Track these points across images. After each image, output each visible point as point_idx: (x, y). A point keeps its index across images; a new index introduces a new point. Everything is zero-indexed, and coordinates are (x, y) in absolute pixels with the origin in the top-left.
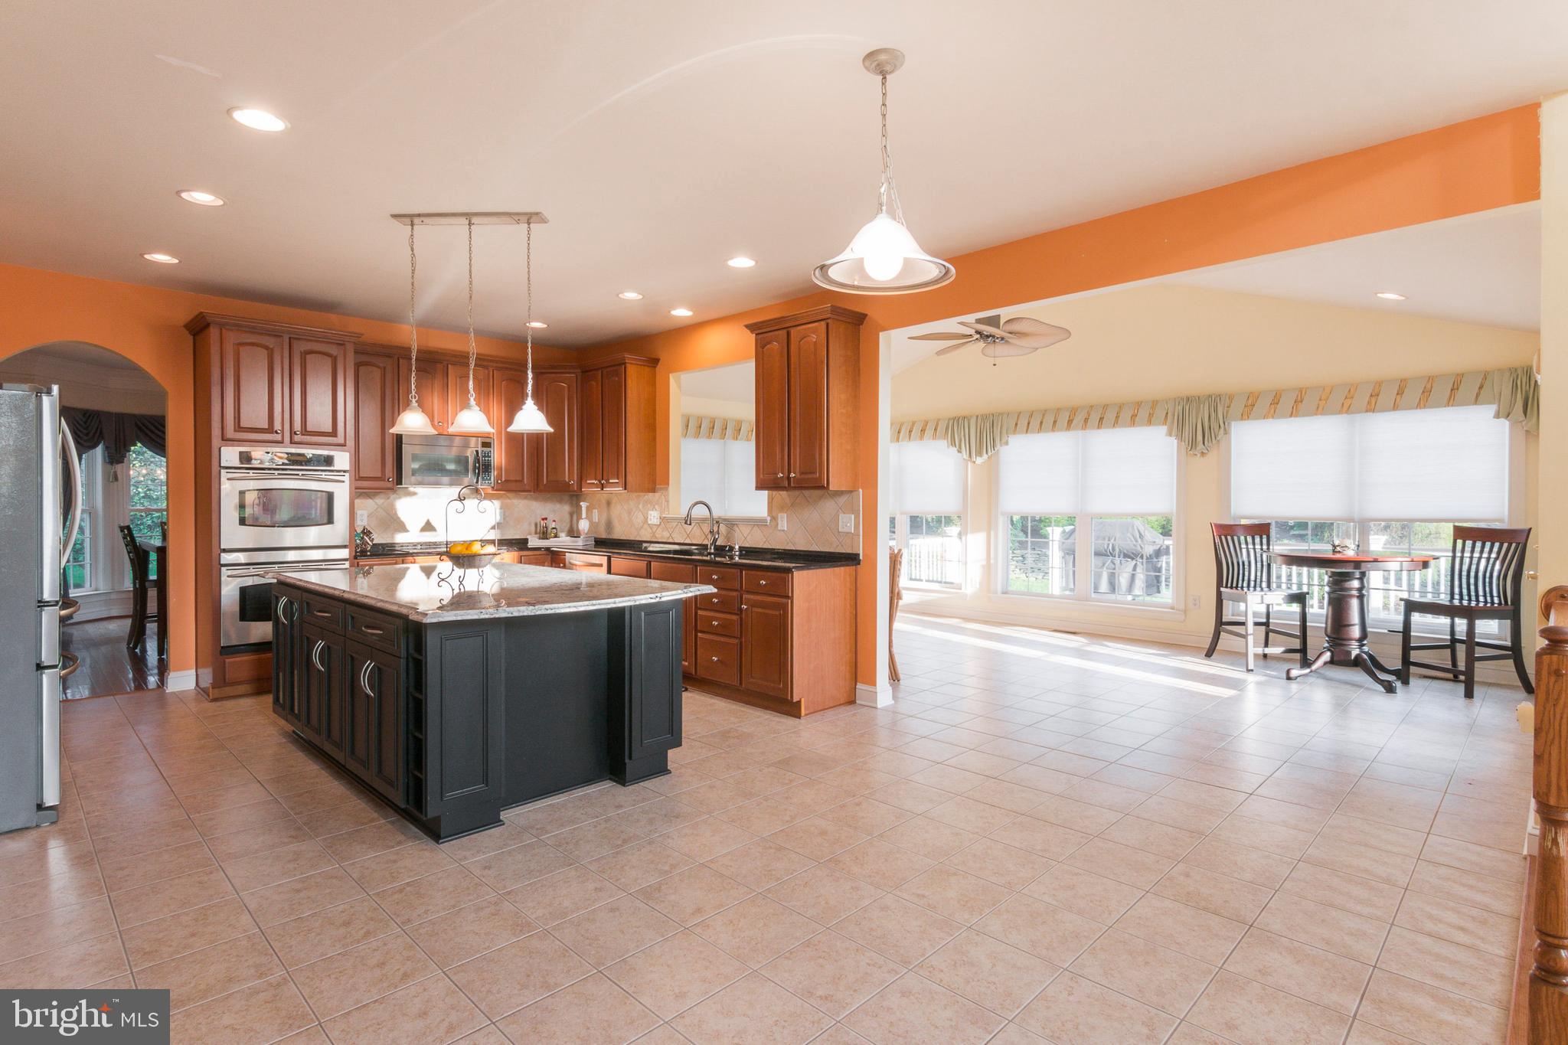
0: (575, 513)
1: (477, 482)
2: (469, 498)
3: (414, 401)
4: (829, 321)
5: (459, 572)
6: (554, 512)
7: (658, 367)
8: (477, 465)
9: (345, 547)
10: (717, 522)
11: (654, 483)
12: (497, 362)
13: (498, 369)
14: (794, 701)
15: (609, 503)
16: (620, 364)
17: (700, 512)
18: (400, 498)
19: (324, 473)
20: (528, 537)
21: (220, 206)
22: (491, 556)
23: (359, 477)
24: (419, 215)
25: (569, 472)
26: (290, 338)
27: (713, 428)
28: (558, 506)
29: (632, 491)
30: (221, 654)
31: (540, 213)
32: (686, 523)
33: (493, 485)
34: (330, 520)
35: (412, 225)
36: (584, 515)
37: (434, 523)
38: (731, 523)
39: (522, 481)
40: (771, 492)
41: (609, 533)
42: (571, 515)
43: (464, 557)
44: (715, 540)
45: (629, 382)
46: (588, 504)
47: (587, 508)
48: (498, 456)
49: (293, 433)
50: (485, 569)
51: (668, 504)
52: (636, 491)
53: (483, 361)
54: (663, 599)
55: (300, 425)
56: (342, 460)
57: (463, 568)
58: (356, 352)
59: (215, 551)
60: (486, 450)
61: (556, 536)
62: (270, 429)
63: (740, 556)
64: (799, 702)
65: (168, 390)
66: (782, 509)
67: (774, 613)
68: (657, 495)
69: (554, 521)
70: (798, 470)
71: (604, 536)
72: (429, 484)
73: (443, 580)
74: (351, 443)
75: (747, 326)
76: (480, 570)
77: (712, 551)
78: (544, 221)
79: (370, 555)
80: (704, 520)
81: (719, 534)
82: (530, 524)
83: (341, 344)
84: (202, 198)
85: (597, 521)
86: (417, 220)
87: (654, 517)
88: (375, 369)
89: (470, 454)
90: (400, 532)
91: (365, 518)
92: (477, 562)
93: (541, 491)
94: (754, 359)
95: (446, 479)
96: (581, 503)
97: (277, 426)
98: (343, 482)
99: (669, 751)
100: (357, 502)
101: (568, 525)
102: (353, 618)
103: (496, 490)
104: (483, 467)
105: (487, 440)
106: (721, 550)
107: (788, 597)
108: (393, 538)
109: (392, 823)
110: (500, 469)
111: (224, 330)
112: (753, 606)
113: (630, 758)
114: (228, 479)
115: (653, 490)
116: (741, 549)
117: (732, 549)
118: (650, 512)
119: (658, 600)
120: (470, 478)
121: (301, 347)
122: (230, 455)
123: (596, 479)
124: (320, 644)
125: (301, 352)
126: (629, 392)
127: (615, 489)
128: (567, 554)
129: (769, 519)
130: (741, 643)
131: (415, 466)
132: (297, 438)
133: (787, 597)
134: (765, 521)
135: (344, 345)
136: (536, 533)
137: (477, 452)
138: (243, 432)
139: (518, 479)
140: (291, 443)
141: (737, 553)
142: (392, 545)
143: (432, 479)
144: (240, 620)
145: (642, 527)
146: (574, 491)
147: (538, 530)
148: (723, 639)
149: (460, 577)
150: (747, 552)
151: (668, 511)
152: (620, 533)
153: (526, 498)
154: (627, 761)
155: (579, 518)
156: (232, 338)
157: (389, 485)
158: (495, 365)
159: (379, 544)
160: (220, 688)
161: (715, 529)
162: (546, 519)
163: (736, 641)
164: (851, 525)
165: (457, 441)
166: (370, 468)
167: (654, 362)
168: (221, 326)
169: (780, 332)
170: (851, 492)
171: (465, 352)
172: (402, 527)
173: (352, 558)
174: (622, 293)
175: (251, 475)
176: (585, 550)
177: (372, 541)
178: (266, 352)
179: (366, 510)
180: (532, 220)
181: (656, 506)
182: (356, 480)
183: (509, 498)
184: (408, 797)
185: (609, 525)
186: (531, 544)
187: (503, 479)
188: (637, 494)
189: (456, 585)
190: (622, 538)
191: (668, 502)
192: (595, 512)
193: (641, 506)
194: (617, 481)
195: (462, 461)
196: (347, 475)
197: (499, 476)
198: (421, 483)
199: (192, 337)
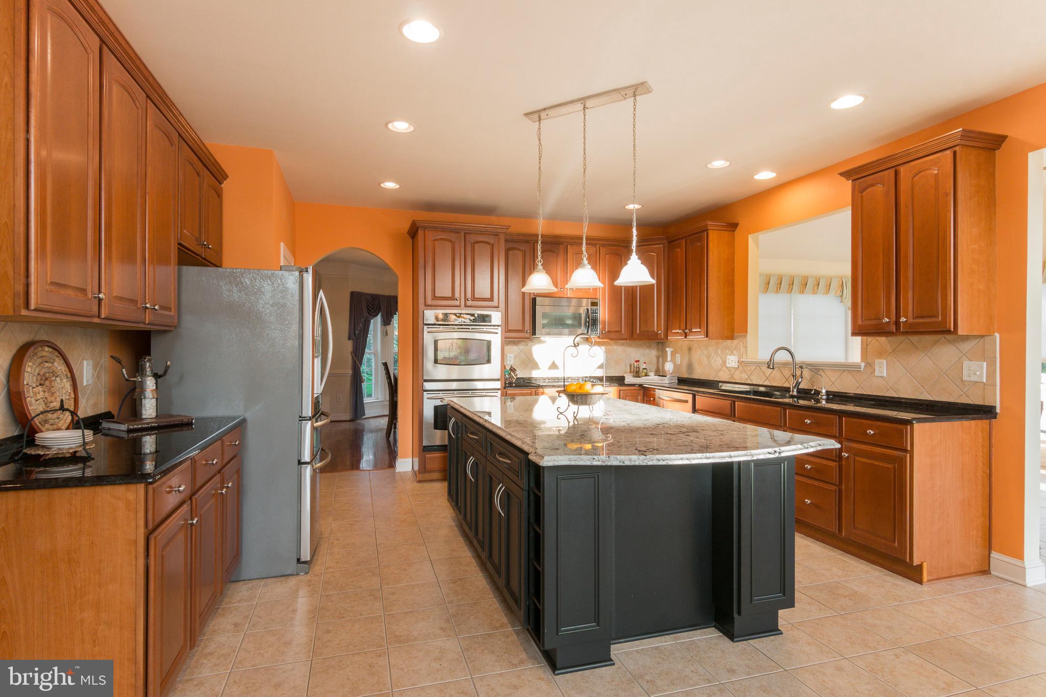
0: (662, 356)
1: (587, 333)
2: (582, 344)
3: (540, 264)
4: (957, 148)
5: (574, 407)
6: (645, 355)
7: (737, 230)
8: (588, 320)
9: (498, 380)
10: (801, 367)
11: (733, 331)
12: (602, 240)
13: (603, 246)
14: (915, 564)
15: (690, 349)
16: (705, 230)
17: (782, 356)
18: (535, 344)
19: (485, 327)
20: (625, 375)
21: (412, 132)
22: (600, 395)
23: (508, 330)
24: (545, 109)
25: (657, 324)
26: (465, 233)
27: (781, 284)
28: (647, 351)
29: (712, 339)
30: (423, 451)
31: (645, 82)
32: (769, 367)
33: (599, 335)
34: (489, 361)
35: (540, 120)
36: (669, 358)
37: (557, 364)
38: (816, 368)
39: (620, 331)
40: (865, 338)
41: (690, 374)
42: (658, 358)
43: (578, 395)
44: (798, 384)
45: (711, 245)
46: (672, 350)
47: (672, 352)
48: (603, 313)
49: (466, 299)
50: (594, 406)
51: (746, 350)
52: (716, 339)
53: (591, 241)
54: (783, 455)
55: (470, 294)
56: (496, 317)
57: (577, 404)
58: (506, 241)
59: (421, 381)
60: (594, 308)
61: (646, 375)
62: (452, 298)
63: (828, 400)
64: (920, 567)
65: (399, 275)
66: (881, 354)
67: (886, 465)
68: (735, 342)
69: (645, 363)
70: (910, 314)
71: (685, 375)
72: (555, 334)
73: (561, 413)
74: (502, 305)
75: (842, 174)
76: (591, 406)
77: (795, 393)
78: (648, 91)
79: (514, 387)
80: (785, 364)
81: (802, 378)
82: (626, 365)
83: (496, 235)
84: (400, 126)
85: (679, 363)
86: (543, 115)
87: (732, 361)
88: (518, 251)
89: (582, 311)
90: (535, 369)
91: (512, 359)
92: (589, 400)
93: (635, 339)
94: (850, 207)
95: (566, 331)
96: (667, 349)
97: (457, 295)
98: (497, 333)
99: (779, 611)
100: (507, 348)
101: (656, 367)
102: (491, 444)
103: (601, 339)
104: (592, 322)
105: (595, 301)
106: (805, 394)
107: (907, 450)
108: (531, 373)
109: (518, 633)
110: (604, 323)
111: (426, 231)
112: (855, 455)
113: (739, 613)
114: (428, 332)
115: (732, 338)
116: (828, 393)
117: (818, 393)
118: (728, 357)
119: (777, 455)
120: (583, 329)
121: (473, 238)
122: (430, 315)
123: (680, 330)
124: (471, 460)
125: (471, 243)
126: (710, 254)
127: (697, 337)
128: (656, 390)
129: (863, 364)
130: (840, 491)
131: (545, 322)
132: (469, 303)
133: (905, 451)
134: (859, 366)
135: (498, 235)
136: (631, 372)
137: (587, 309)
138: (438, 301)
139: (617, 330)
140: (465, 307)
141: (824, 397)
142: (530, 379)
143: (557, 330)
144: (434, 429)
145: (720, 370)
146: (662, 339)
147: (632, 370)
148: (816, 483)
149: (574, 413)
150: (834, 396)
151: (747, 356)
152: (699, 373)
153: (623, 345)
154: (736, 615)
155: (665, 360)
156: (431, 235)
157: (528, 335)
158: (600, 242)
159: (521, 378)
160: (423, 473)
161: (798, 373)
162: (638, 361)
163: (833, 488)
164: (982, 373)
165: (574, 302)
166: (515, 324)
167: (733, 226)
168: (425, 228)
169: (886, 172)
170: (983, 336)
171: (580, 236)
172: (535, 366)
173: (503, 388)
174: (711, 162)
175: (441, 329)
176: (670, 388)
177: (516, 376)
178: (450, 244)
179: (513, 352)
180: (637, 93)
181: (735, 352)
182: (506, 332)
183: (610, 345)
184: (529, 617)
185: (690, 367)
186: (627, 381)
187: (606, 331)
188: (715, 341)
189: (571, 419)
190: (701, 378)
191: (746, 347)
192: (678, 356)
193: (719, 352)
194: (700, 330)
195: (577, 317)
196: (500, 328)
197: (604, 328)
198: (548, 334)
199: (411, 240)
